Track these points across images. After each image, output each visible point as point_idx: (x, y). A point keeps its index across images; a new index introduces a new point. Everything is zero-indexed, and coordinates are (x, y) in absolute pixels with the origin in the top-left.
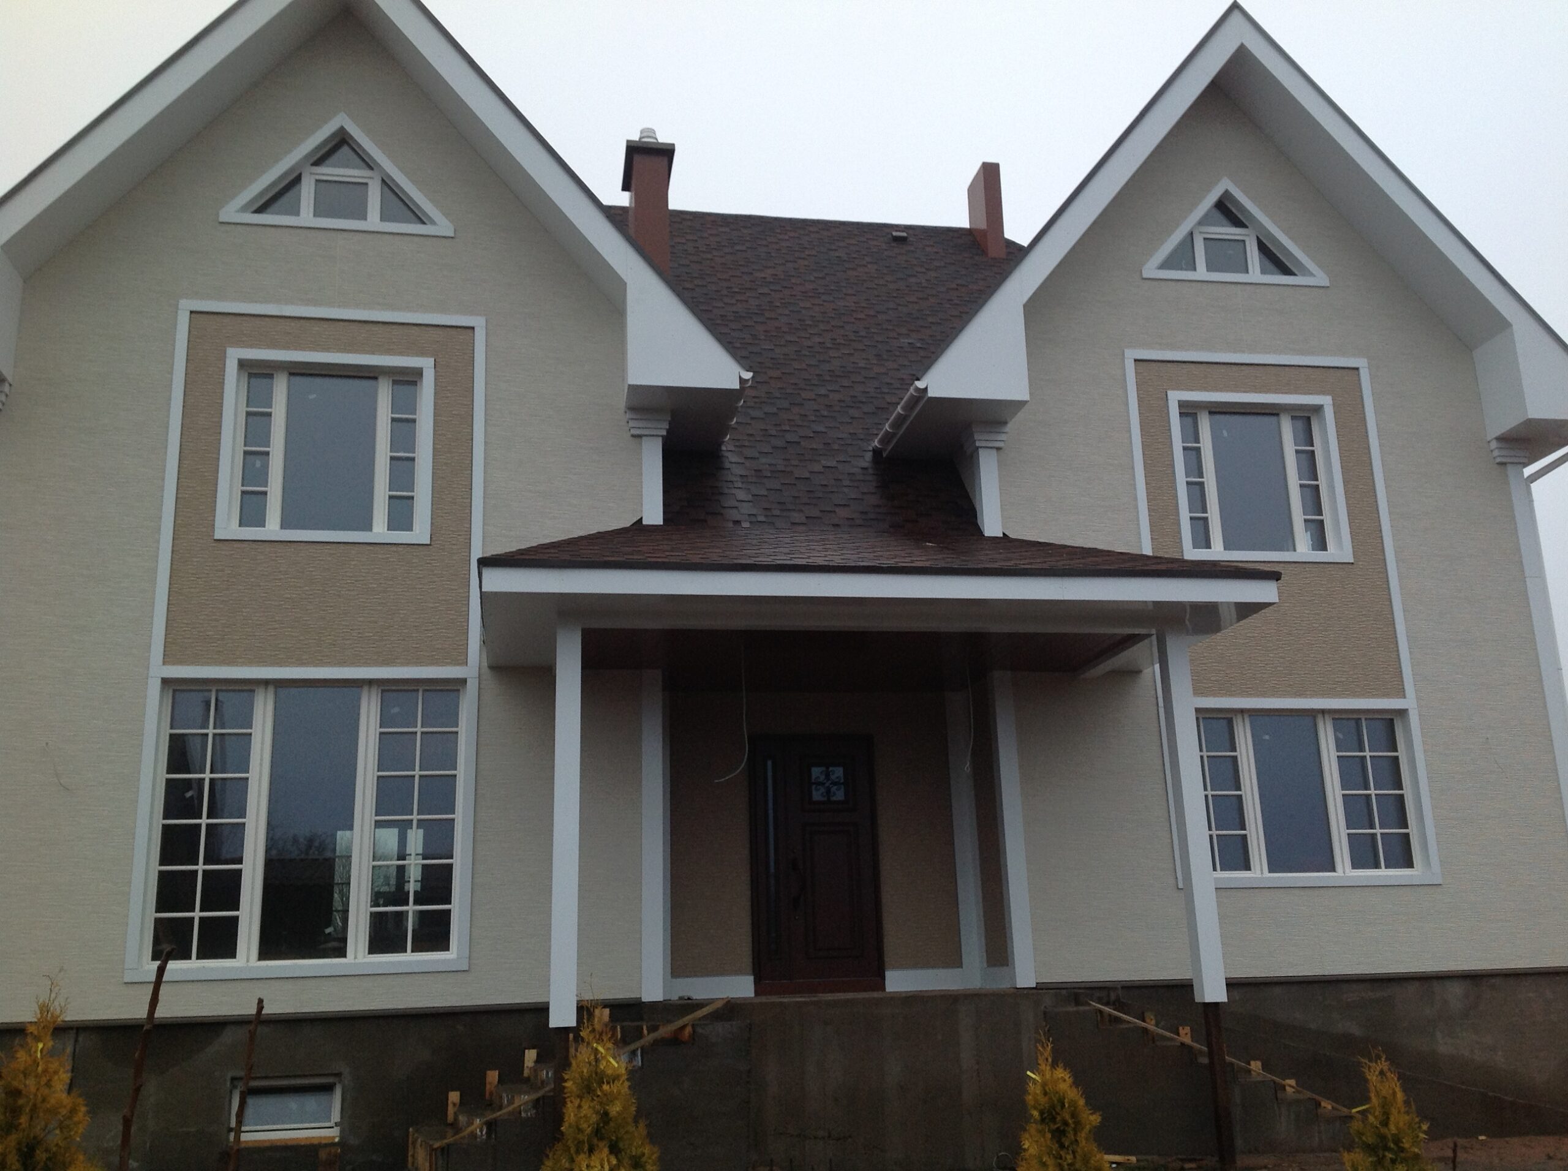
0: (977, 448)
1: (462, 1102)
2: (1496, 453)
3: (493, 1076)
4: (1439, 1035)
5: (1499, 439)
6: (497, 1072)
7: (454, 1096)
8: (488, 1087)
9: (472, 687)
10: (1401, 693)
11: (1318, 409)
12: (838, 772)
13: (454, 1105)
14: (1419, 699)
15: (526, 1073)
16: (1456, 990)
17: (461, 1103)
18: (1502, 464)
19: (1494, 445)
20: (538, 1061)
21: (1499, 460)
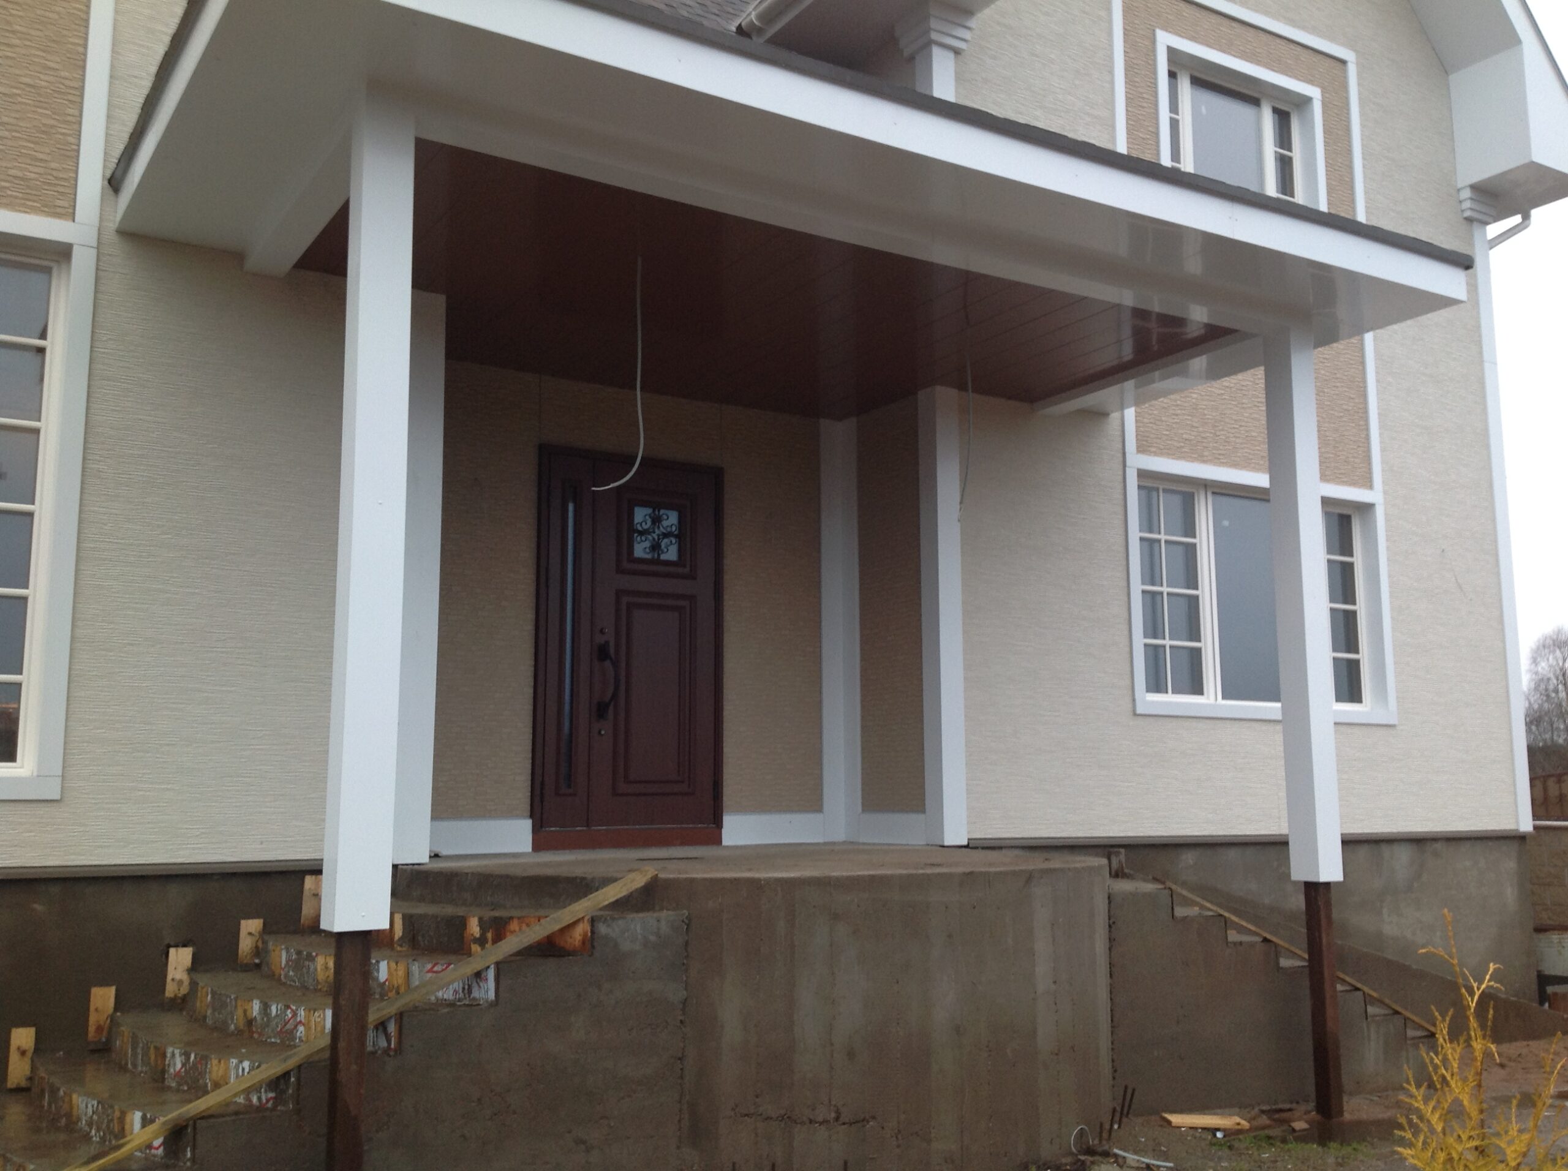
0: (930, 43)
1: (40, 1047)
2: (1467, 204)
3: (103, 998)
4: (1385, 911)
5: (1474, 188)
6: (113, 989)
7: (23, 1037)
8: (93, 1019)
9: (83, 262)
10: (1367, 482)
11: (1304, 102)
12: (671, 519)
13: (23, 1053)
14: (1385, 493)
15: (170, 990)
16: (1403, 856)
17: (37, 1050)
18: (1469, 220)
19: (1466, 194)
20: (195, 967)
21: (1468, 214)
